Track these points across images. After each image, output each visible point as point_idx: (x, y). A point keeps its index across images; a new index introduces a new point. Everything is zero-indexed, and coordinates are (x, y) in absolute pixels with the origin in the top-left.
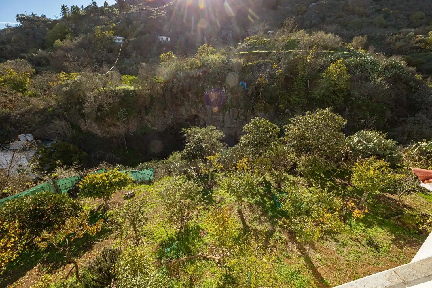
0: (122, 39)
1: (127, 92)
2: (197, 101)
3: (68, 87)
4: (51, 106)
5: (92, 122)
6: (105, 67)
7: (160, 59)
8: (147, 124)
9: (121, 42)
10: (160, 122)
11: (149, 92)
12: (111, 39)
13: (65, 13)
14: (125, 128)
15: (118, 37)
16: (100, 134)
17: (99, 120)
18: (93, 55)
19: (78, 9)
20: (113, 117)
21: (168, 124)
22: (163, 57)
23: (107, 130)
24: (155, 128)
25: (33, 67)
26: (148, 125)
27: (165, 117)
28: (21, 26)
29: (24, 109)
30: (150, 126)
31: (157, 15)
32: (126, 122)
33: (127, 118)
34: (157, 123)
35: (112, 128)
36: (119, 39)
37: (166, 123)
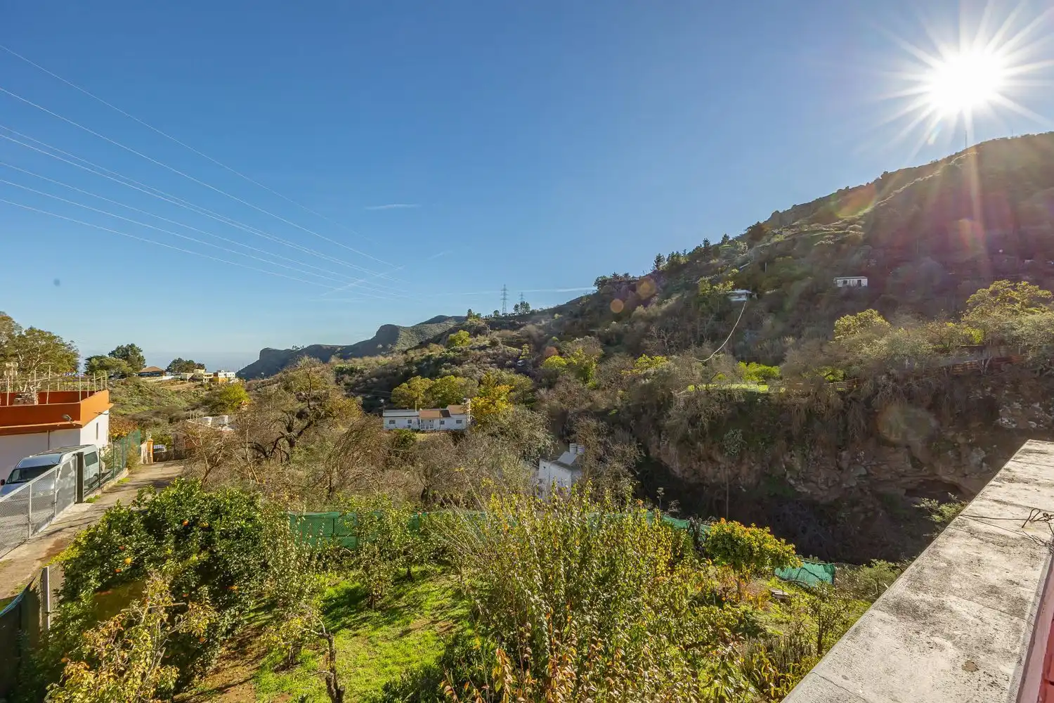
0: (747, 294)
1: (752, 396)
2: (961, 440)
3: (648, 379)
4: (615, 408)
5: (671, 444)
6: (707, 346)
7: (835, 328)
8: (785, 475)
9: (744, 298)
10: (823, 476)
11: (805, 400)
12: (726, 296)
13: (657, 266)
14: (732, 471)
15: (739, 291)
16: (678, 471)
17: (685, 442)
18: (689, 327)
20: (714, 443)
21: (846, 489)
22: (847, 323)
23: (695, 467)
24: (805, 490)
25: (602, 347)
26: (788, 475)
27: (840, 469)
28: (598, 293)
29: (583, 407)
30: (792, 482)
31: (836, 235)
32: (737, 458)
33: (742, 450)
34: (814, 478)
35: (704, 465)
36: (740, 295)
37: (840, 484)
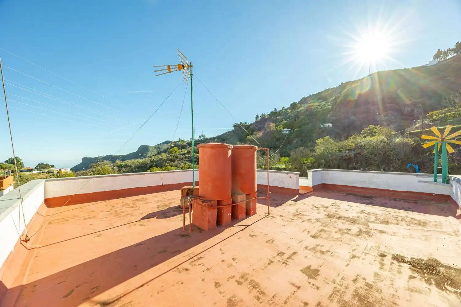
0: (289, 130)
7: (316, 143)
12: (281, 131)
13: (256, 119)
15: (286, 130)
19: (265, 115)
22: (320, 141)
31: (322, 107)
